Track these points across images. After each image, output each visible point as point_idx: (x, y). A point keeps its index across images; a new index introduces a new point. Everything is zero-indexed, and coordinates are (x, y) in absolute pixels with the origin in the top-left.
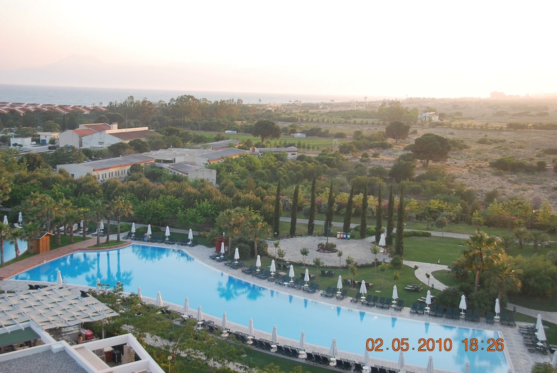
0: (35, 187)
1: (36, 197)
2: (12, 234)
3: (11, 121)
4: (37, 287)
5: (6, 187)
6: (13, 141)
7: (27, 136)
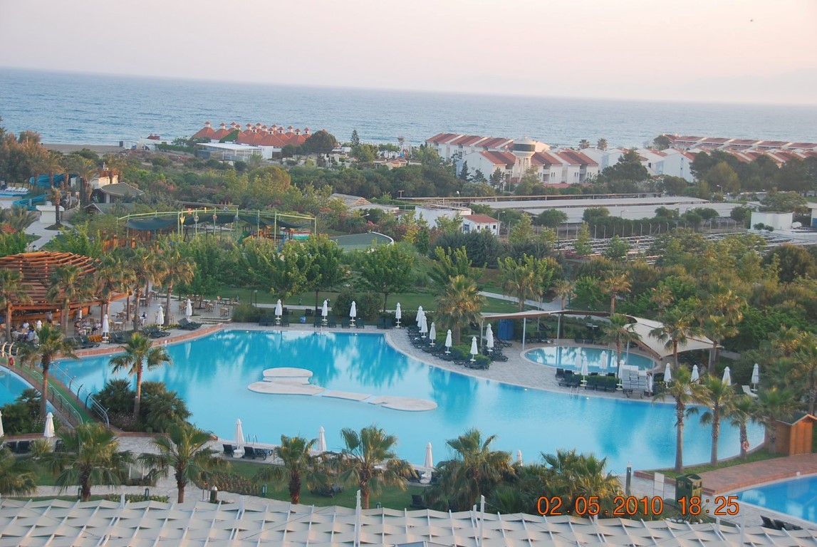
0: (791, 316)
1: (791, 337)
2: (737, 406)
3: (758, 178)
4: (779, 525)
5: (734, 311)
6: (756, 218)
7: (784, 210)
